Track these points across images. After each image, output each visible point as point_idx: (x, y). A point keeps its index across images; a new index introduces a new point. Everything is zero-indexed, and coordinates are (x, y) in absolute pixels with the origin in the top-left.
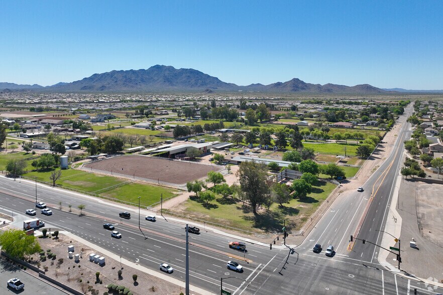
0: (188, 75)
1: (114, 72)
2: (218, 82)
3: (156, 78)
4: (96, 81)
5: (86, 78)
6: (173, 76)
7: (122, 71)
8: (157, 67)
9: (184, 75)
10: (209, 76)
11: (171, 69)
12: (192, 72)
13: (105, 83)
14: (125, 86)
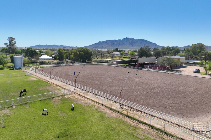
0: (141, 42)
1: (107, 41)
2: (155, 46)
3: (126, 43)
4: (100, 44)
5: (95, 44)
6: (133, 43)
7: (111, 40)
8: (126, 38)
9: (139, 42)
10: (151, 42)
11: (133, 39)
12: (142, 40)
13: (103, 46)
14: (112, 47)
